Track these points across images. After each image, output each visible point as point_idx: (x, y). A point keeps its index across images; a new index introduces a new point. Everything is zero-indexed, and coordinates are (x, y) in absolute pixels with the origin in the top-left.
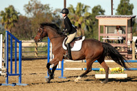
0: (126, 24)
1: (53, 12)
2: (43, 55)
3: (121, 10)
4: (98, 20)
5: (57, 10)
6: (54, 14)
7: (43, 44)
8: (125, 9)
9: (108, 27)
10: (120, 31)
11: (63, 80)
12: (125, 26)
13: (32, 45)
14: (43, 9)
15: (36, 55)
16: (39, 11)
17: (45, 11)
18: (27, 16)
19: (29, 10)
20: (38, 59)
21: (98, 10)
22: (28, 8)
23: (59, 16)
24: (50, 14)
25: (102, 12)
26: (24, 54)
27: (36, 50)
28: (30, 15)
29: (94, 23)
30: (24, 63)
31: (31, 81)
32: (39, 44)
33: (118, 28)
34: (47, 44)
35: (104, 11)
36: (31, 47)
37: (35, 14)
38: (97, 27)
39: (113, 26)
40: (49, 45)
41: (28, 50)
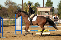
0: (49, 11)
1: (17, 5)
2: (13, 24)
3: (47, 4)
4: (37, 9)
5: (19, 5)
6: (18, 6)
7: (13, 19)
8: (49, 4)
9: (42, 12)
10: (47, 14)
11: (22, 35)
12: (49, 12)
13: (8, 20)
14: (13, 4)
15: (10, 24)
16: (11, 5)
17: (13, 5)
18: (5, 7)
19: (7, 5)
20: (11, 26)
21: (37, 5)
22: (6, 4)
23: (20, 7)
24: (16, 6)
25: (39, 5)
26: (4, 24)
27: (9, 22)
28: (7, 7)
29: (35, 10)
30: (4, 28)
31: (8, 36)
32: (11, 19)
33: (46, 12)
34: (14, 19)
35: (40, 5)
36: (7, 21)
37: (9, 6)
38: (37, 12)
39: (44, 12)
40: (15, 20)
41: (6, 22)
